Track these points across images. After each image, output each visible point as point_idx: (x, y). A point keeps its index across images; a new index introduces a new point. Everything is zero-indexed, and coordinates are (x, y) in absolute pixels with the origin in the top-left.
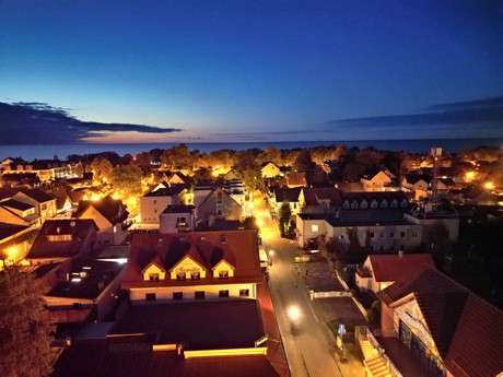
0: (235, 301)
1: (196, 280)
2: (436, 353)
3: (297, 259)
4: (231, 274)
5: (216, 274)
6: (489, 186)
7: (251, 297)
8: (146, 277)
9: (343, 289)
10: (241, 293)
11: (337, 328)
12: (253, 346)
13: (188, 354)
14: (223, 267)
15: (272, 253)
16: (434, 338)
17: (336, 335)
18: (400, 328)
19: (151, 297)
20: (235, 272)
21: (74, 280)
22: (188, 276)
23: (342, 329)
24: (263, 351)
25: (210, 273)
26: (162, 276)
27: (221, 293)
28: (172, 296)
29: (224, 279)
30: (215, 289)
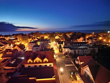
0: (48, 67)
1: (39, 63)
2: (93, 79)
3: (63, 57)
4: (47, 61)
5: (44, 61)
6: (105, 40)
7: (52, 66)
8: (28, 62)
9: (73, 64)
10: (50, 65)
11: (71, 73)
12: (52, 78)
13: (37, 80)
14: (46, 60)
15: (57, 56)
16: (92, 76)
17: (71, 74)
18: (85, 73)
19: (29, 66)
20: (48, 60)
21: (12, 63)
22: (38, 62)
23: (72, 73)
24: (54, 79)
25: (43, 61)
26: (32, 62)
27: (45, 65)
28: (34, 66)
29: (46, 62)
30: (44, 64)
